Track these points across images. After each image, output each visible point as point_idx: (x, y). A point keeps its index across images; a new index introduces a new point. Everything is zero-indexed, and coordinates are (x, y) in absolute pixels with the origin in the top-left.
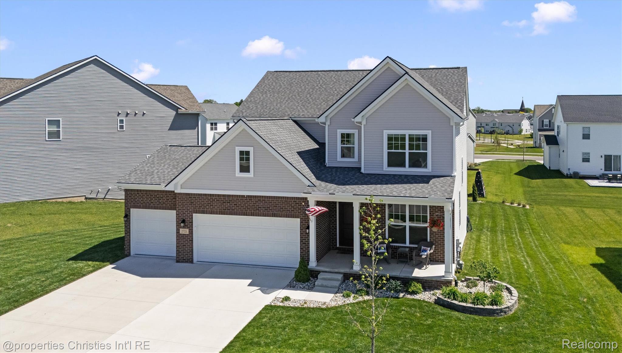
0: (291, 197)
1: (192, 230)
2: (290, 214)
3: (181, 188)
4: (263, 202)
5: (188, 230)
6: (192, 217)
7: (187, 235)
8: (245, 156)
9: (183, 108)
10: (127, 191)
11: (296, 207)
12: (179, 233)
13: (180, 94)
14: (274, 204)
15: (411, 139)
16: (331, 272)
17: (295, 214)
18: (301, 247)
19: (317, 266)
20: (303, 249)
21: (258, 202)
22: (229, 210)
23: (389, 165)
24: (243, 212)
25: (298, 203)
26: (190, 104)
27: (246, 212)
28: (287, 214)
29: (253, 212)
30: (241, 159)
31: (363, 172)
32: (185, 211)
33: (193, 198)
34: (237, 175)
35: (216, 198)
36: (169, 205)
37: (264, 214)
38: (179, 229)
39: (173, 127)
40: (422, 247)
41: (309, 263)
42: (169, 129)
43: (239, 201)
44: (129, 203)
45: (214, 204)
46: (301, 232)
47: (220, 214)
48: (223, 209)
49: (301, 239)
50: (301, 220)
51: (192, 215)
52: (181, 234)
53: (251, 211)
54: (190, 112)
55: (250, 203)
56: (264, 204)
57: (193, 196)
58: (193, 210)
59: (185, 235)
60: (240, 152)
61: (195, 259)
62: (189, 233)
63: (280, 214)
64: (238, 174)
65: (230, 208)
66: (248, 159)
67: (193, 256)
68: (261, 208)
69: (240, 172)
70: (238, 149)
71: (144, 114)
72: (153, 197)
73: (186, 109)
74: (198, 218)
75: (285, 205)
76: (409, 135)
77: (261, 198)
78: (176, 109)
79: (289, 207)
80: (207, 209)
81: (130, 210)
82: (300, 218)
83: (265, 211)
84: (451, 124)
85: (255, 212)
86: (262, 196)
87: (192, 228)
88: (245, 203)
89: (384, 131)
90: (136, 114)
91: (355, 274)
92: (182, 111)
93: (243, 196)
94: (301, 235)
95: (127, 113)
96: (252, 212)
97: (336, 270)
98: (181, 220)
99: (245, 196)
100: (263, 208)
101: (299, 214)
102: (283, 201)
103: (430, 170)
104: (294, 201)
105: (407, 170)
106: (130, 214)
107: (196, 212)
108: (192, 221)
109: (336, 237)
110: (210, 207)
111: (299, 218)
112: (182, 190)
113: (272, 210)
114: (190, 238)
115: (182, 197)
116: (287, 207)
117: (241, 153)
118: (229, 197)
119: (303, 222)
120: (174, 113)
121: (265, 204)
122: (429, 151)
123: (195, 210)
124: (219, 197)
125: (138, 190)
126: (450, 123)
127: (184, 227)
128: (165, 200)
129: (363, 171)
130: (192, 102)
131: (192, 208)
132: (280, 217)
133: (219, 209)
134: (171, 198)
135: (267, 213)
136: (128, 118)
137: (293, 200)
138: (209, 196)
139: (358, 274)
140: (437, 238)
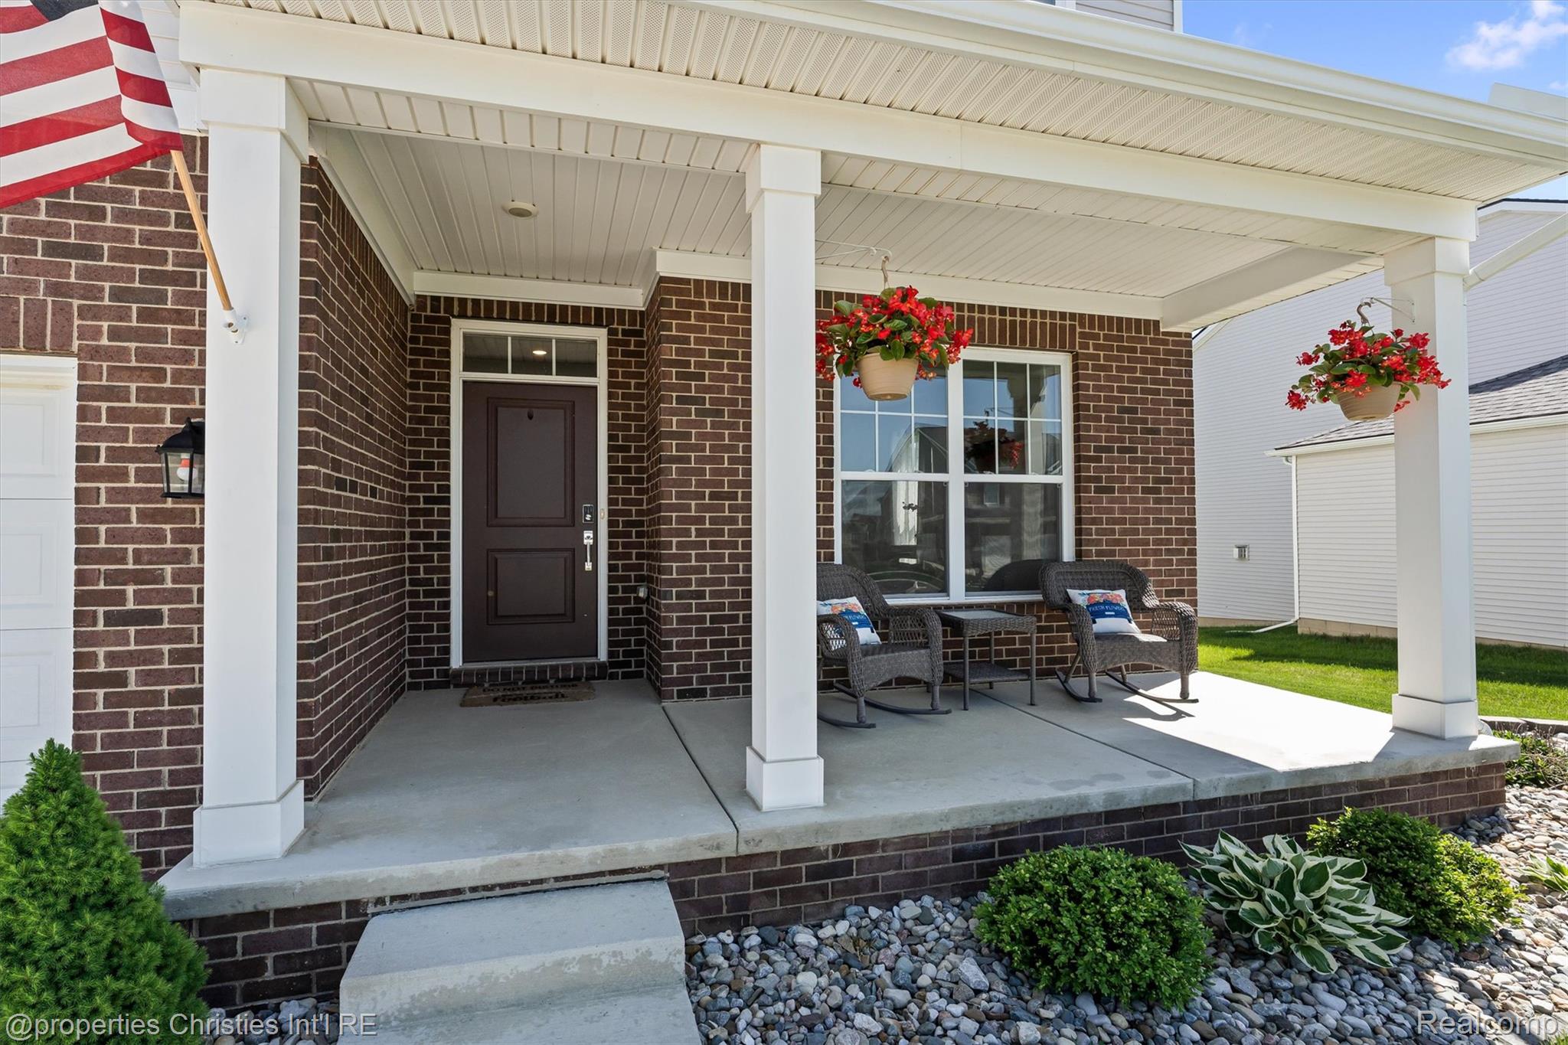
16: (510, 889)
19: (311, 838)
41: (188, 817)
46: (88, 497)
91: (789, 856)
109: (447, 605)
139: (824, 843)
140: (1118, 542)
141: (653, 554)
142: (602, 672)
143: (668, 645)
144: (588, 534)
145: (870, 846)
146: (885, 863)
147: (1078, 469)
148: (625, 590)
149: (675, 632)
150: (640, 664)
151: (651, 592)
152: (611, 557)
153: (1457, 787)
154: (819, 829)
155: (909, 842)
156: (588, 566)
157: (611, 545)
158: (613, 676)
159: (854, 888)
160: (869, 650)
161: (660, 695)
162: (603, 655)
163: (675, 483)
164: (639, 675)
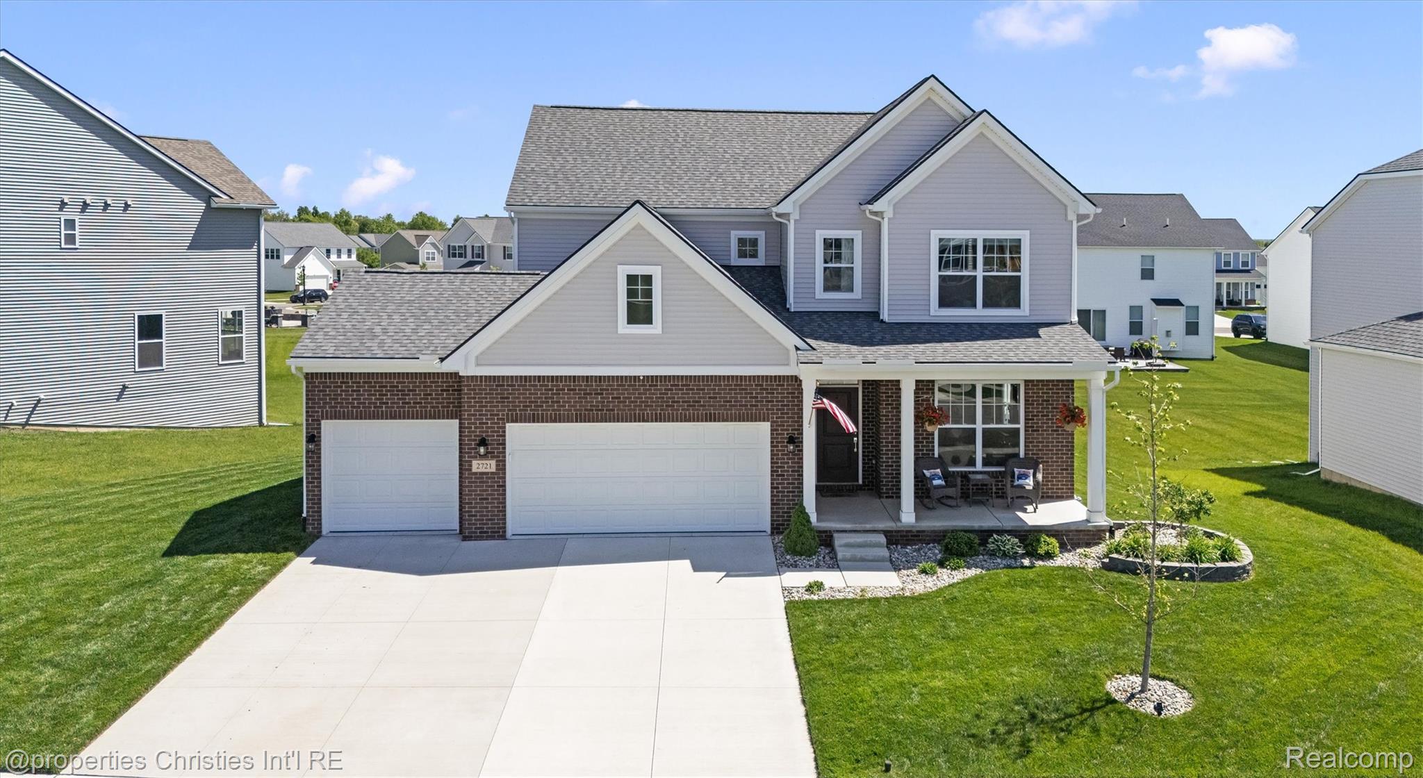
0: (750, 377)
1: (505, 461)
2: (747, 413)
3: (478, 365)
4: (683, 390)
5: (493, 463)
6: (504, 432)
7: (492, 473)
8: (640, 287)
9: (225, 194)
10: (312, 378)
11: (761, 398)
12: (471, 470)
13: (200, 159)
14: (710, 393)
15: (988, 248)
16: (858, 531)
17: (760, 413)
18: (772, 484)
19: (824, 521)
20: (778, 488)
21: (671, 390)
22: (600, 410)
23: (943, 303)
24: (635, 414)
25: (767, 389)
26: (235, 185)
27: (643, 414)
28: (739, 413)
29: (660, 414)
30: (631, 293)
31: (887, 321)
32: (487, 419)
33: (508, 385)
34: (621, 331)
35: (567, 386)
36: (432, 407)
37: (685, 417)
38: (471, 462)
39: (200, 242)
40: (1015, 470)
42: (190, 248)
43: (626, 390)
44: (319, 407)
45: (561, 398)
46: (772, 451)
47: (577, 421)
48: (586, 410)
49: (772, 467)
50: (771, 426)
51: (505, 427)
52: (476, 473)
53: (654, 410)
54: (242, 205)
55: (653, 394)
56: (686, 394)
57: (508, 382)
58: (508, 414)
59: (487, 473)
60: (629, 276)
61: (510, 529)
62: (497, 469)
63: (723, 413)
64: (624, 328)
65: (602, 406)
66: (648, 294)
67: (505, 523)
68: (679, 402)
69: (628, 323)
70: (623, 272)
71: (127, 206)
72: (387, 391)
73: (232, 198)
74: (518, 434)
75: (735, 394)
76: (985, 240)
77: (678, 381)
78: (208, 196)
79: (746, 398)
80: (544, 410)
81: (320, 424)
82: (772, 422)
83: (688, 410)
84: (1070, 218)
85: (664, 414)
86: (682, 377)
87: (505, 457)
88: (639, 394)
89: (932, 231)
90: (106, 205)
91: (907, 531)
92: (222, 201)
93: (636, 378)
94: (772, 459)
95: (85, 203)
96: (656, 414)
97: (868, 526)
98: (476, 440)
99: (639, 377)
100: (683, 402)
101: (768, 414)
102: (731, 385)
103: (1027, 313)
104: (756, 385)
105: (980, 313)
106: (320, 433)
107: (515, 420)
108: (505, 440)
110: (550, 406)
111: (768, 421)
112: (479, 368)
113: (704, 406)
114: (498, 480)
115: (479, 385)
116: (741, 397)
117: (632, 279)
118: (600, 382)
119: (777, 430)
120: (202, 206)
121: (689, 394)
122: (1025, 275)
123: (512, 415)
124: (574, 382)
125: (343, 375)
126: (1066, 215)
127: (484, 457)
128: (420, 395)
129: (885, 316)
130: (236, 181)
131: (504, 410)
132: (724, 420)
133: (575, 410)
134: (437, 391)
135: (694, 414)
136: (86, 216)
137: (754, 381)
138: (548, 381)
139: (914, 529)
140: (1040, 450)
141: (877, 449)
142: (860, 488)
143: (882, 481)
144: (855, 439)
145: (924, 531)
146: (927, 536)
147: (1026, 423)
148: (868, 460)
149: (885, 478)
150: (873, 486)
151: (877, 462)
152: (863, 448)
153: (1088, 535)
154: (913, 527)
155: (932, 531)
156: (855, 450)
157: (863, 444)
158: (864, 490)
159: (920, 540)
160: (939, 487)
161: (880, 497)
162: (860, 482)
163: (884, 431)
164: (872, 490)
